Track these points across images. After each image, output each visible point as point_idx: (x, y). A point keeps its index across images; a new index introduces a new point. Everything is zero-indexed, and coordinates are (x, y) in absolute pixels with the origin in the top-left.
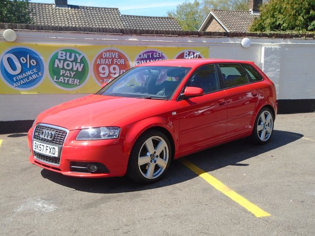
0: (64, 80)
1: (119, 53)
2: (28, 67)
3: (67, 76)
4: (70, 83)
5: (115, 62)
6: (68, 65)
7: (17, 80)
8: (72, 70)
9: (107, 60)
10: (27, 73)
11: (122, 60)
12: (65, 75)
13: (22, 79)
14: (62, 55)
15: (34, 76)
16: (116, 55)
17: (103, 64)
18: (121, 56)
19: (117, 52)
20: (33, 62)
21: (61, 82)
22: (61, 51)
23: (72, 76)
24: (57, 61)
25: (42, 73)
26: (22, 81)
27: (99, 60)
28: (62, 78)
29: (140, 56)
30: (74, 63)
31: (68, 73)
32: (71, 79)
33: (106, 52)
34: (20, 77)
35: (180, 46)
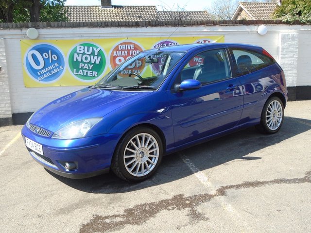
0: (83, 72)
1: (135, 45)
2: (50, 62)
3: (86, 69)
4: (89, 75)
5: (131, 53)
6: (86, 58)
7: (41, 74)
8: (90, 62)
9: (123, 52)
10: (49, 67)
11: (137, 51)
12: (84, 68)
13: (45, 73)
14: (80, 49)
15: (56, 71)
16: (132, 47)
17: (119, 56)
18: (136, 48)
19: (133, 43)
21: (80, 74)
22: (80, 45)
23: (91, 69)
24: (76, 55)
25: (63, 67)
26: (45, 75)
27: (115, 52)
28: (81, 71)
29: (155, 47)
30: (92, 56)
31: (86, 66)
32: (89, 72)
33: (122, 44)
34: (44, 71)
35: (195, 36)
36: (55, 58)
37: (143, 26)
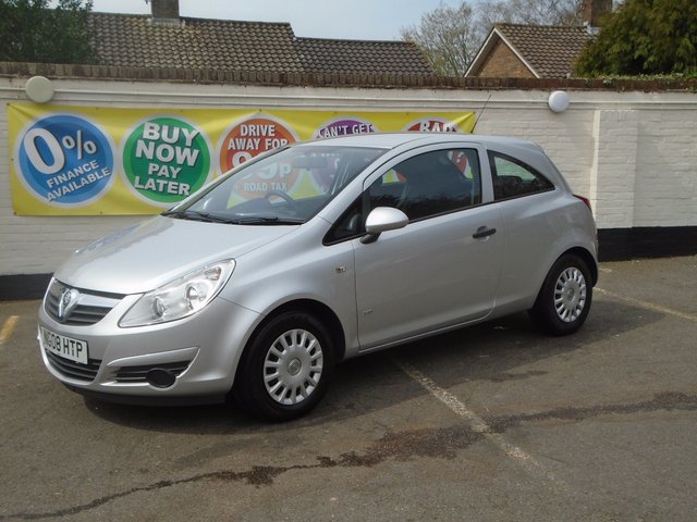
0: (157, 185)
1: (277, 125)
2: (79, 157)
3: (163, 177)
4: (169, 191)
5: (267, 144)
6: (165, 153)
7: (54, 184)
8: (173, 162)
9: (250, 140)
10: (75, 170)
11: (282, 140)
12: (159, 174)
13: (66, 183)
14: (152, 131)
15: (91, 178)
16: (270, 130)
17: (241, 150)
18: (280, 132)
19: (272, 122)
20: (89, 146)
21: (150, 189)
22: (152, 121)
23: (174, 177)
24: (141, 143)
25: (110, 170)
26: (64, 187)
27: (232, 140)
28: (151, 180)
29: (322, 131)
30: (178, 149)
31: (164, 171)
32: (171, 183)
33: (247, 123)
34: (62, 178)
35: (411, 110)
36: (91, 149)
37: (297, 85)
